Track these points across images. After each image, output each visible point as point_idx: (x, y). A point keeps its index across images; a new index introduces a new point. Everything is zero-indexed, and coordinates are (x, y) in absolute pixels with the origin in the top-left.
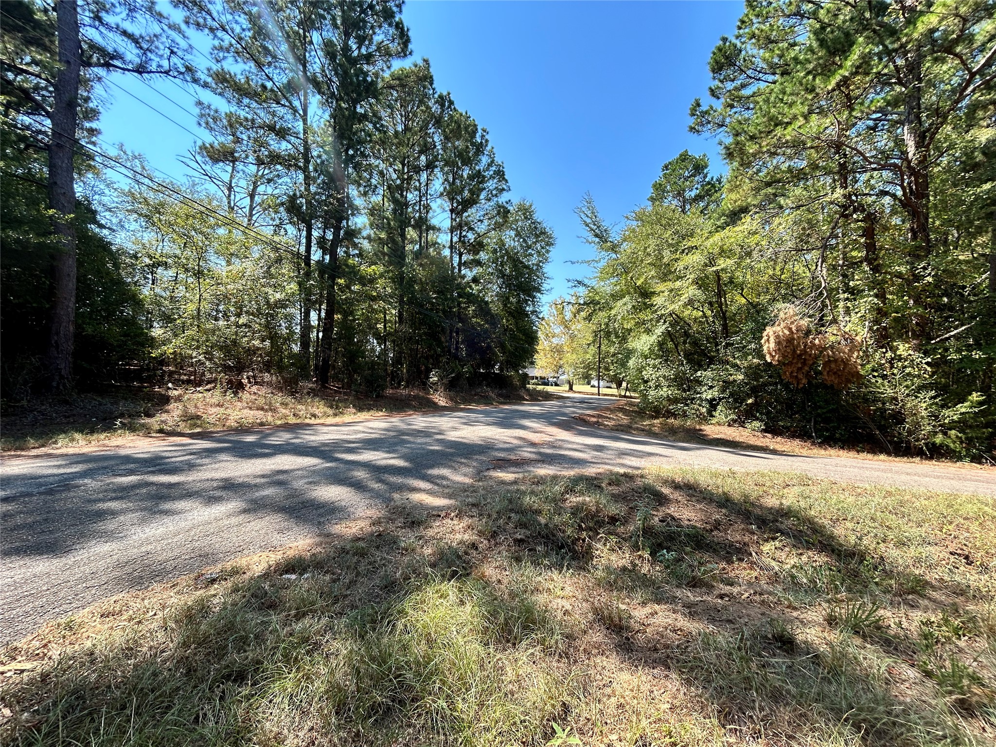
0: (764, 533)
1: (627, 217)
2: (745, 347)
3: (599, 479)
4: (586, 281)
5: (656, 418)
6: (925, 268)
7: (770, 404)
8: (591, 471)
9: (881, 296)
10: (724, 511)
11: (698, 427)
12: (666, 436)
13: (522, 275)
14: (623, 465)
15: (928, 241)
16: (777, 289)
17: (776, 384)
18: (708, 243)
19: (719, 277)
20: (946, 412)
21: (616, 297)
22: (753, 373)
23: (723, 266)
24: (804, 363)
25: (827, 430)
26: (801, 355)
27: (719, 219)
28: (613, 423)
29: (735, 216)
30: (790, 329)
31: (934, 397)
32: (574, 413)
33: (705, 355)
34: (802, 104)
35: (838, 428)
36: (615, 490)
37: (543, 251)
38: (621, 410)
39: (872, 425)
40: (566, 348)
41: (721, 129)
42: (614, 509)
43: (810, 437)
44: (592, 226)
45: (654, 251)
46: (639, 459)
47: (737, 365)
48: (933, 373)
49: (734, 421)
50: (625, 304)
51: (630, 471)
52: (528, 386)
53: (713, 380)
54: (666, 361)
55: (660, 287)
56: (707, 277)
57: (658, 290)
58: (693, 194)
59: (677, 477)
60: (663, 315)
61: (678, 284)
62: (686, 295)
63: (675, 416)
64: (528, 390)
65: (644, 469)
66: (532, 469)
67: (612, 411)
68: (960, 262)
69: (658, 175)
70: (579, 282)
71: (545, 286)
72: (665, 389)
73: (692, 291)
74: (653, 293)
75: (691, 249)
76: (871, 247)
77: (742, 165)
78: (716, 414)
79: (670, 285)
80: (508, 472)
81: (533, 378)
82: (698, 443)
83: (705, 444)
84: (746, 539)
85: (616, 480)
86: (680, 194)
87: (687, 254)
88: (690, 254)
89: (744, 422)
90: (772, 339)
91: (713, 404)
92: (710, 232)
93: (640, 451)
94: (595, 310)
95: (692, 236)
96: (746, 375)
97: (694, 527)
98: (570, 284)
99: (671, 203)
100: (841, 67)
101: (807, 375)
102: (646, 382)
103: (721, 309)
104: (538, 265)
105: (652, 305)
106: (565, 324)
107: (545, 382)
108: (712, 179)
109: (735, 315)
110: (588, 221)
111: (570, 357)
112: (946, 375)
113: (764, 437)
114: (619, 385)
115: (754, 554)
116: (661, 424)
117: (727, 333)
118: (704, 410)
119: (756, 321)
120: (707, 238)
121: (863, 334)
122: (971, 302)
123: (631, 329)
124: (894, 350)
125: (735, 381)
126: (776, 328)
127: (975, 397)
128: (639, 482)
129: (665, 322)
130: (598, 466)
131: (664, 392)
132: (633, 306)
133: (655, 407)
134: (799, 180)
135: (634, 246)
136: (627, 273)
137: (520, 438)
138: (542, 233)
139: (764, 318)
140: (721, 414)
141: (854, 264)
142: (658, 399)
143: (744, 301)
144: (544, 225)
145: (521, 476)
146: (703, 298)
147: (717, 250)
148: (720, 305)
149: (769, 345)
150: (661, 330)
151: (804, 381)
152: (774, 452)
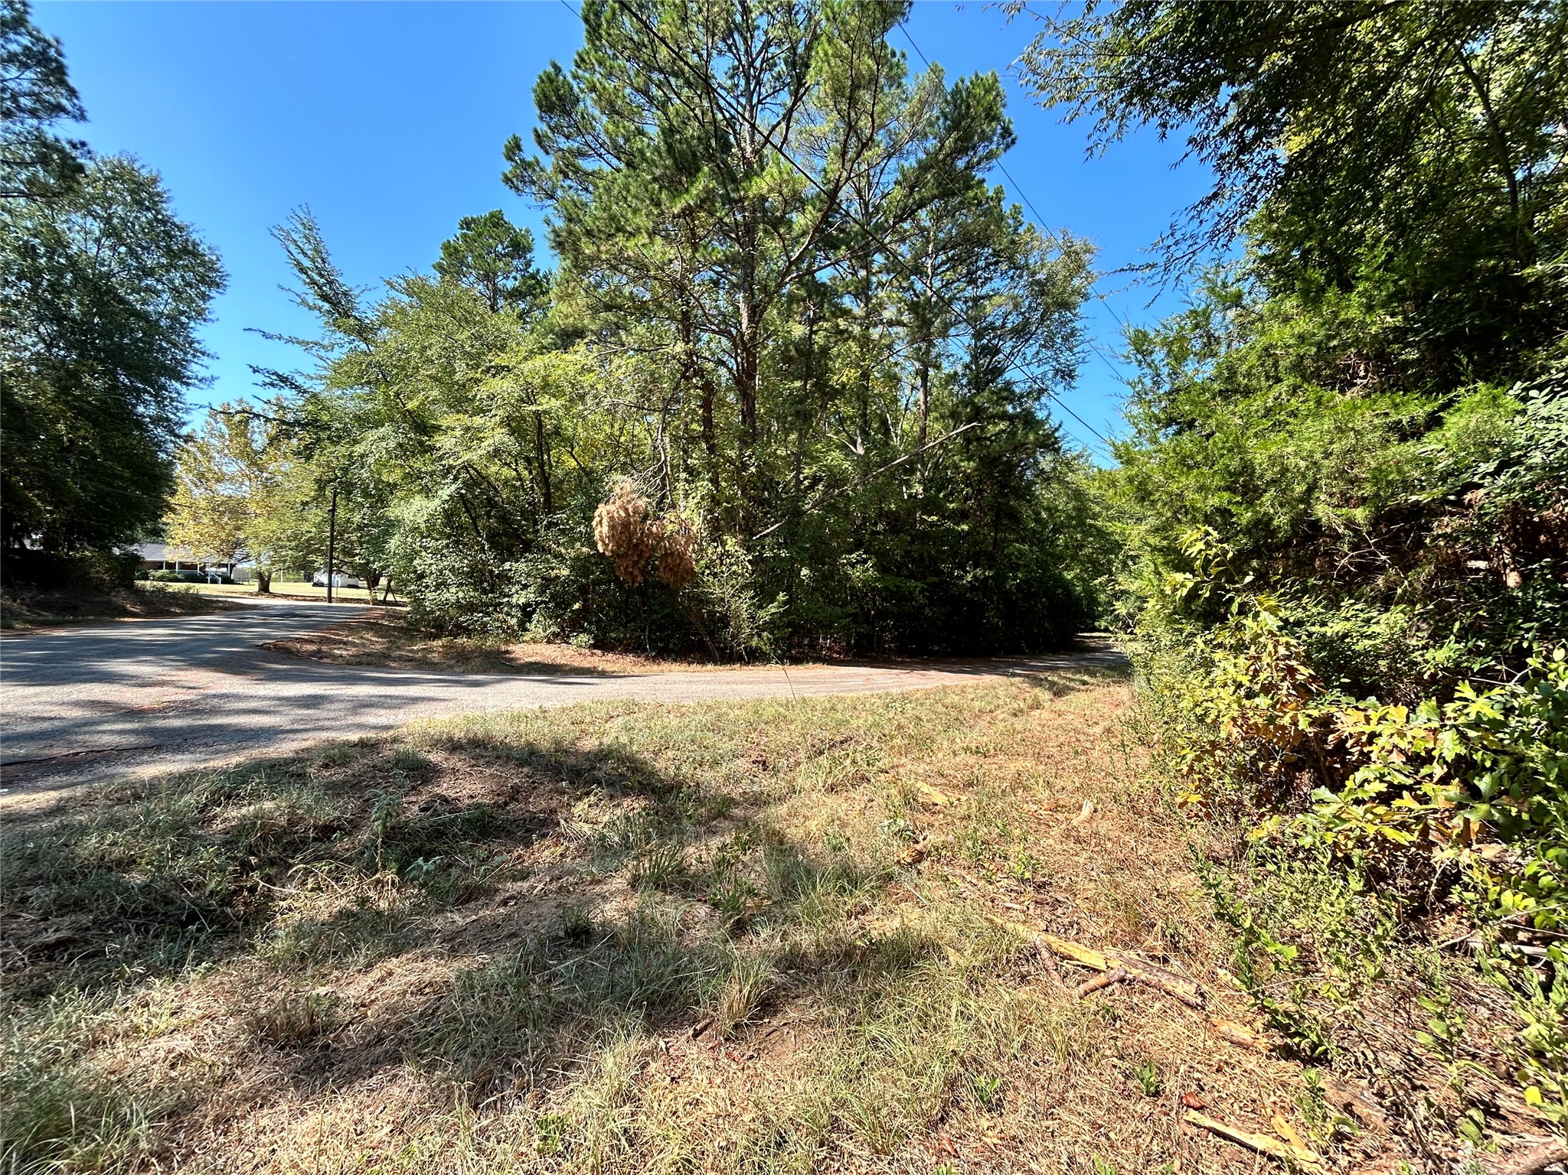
0: (578, 788)
1: (389, 283)
2: (572, 529)
3: (301, 760)
4: (300, 380)
5: (436, 637)
6: (750, 457)
7: (601, 609)
8: (285, 749)
9: (714, 481)
10: (525, 770)
11: (503, 648)
12: (451, 667)
13: (123, 330)
14: (361, 726)
15: (755, 428)
16: (615, 454)
17: (609, 582)
18: (526, 367)
19: (540, 421)
20: (761, 613)
21: (365, 421)
22: (582, 566)
23: (545, 407)
24: (640, 556)
25: (661, 640)
26: (636, 545)
27: (545, 336)
28: (353, 651)
29: (568, 338)
30: (626, 510)
31: (752, 598)
32: (263, 636)
33: (519, 537)
34: (647, 216)
35: (672, 637)
36: (337, 775)
37: (192, 292)
38: (373, 626)
39: (702, 631)
40: (252, 508)
41: (550, 202)
42: (328, 813)
43: (644, 650)
44: (317, 278)
45: (440, 357)
46: (393, 712)
47: (561, 555)
48: (754, 571)
49: (556, 635)
50: (382, 439)
51: (372, 735)
52: (139, 583)
53: (528, 575)
54: (457, 542)
55: (448, 420)
56: (523, 418)
57: (444, 423)
58: (510, 284)
59: (457, 731)
60: (451, 467)
61: (478, 420)
62: (491, 441)
63: (467, 632)
64: (140, 593)
65: (399, 727)
66: (122, 769)
67: (351, 629)
68: (777, 457)
69: (453, 233)
70: (284, 380)
71: (195, 369)
72: (453, 590)
73: (499, 437)
74: (438, 428)
75: (500, 369)
76: (707, 422)
77: (575, 267)
78: (531, 626)
79: (465, 419)
80: (36, 790)
81: (158, 565)
82: (501, 672)
83: (512, 673)
84: (554, 804)
85: (337, 756)
86: (488, 277)
87: (494, 376)
88: (498, 377)
89: (568, 637)
90: (605, 522)
91: (527, 610)
92: (531, 352)
93: (397, 697)
94: (318, 440)
95: (502, 348)
96: (572, 568)
97: (478, 806)
98: (260, 378)
99: (472, 285)
100: (687, 191)
101: (643, 572)
102: (421, 576)
103: (543, 471)
104: (174, 319)
105: (432, 448)
106: (253, 459)
107: (193, 573)
108: (538, 271)
109: (561, 482)
110: (307, 263)
111: (261, 525)
112: (763, 573)
113: (593, 654)
114: (373, 582)
115: (562, 822)
116: (443, 646)
117: (549, 508)
118: (514, 621)
119: (586, 494)
120: (526, 359)
121: (698, 524)
122: (782, 500)
123: (395, 485)
124: (723, 544)
125: (557, 577)
126: (611, 507)
127: (782, 597)
128: (387, 752)
129: (456, 479)
130: (305, 736)
131: (452, 594)
132: (400, 445)
133: (435, 620)
134: (643, 315)
135: (402, 338)
136: (388, 384)
137: (93, 704)
138: (185, 251)
139: (597, 492)
140: (537, 627)
141: (693, 440)
142: (443, 605)
143: (574, 463)
144: (194, 236)
145: (80, 791)
146: (515, 448)
147: (537, 382)
148: (542, 465)
149: (601, 530)
150: (448, 492)
151: (640, 579)
152: (603, 674)
